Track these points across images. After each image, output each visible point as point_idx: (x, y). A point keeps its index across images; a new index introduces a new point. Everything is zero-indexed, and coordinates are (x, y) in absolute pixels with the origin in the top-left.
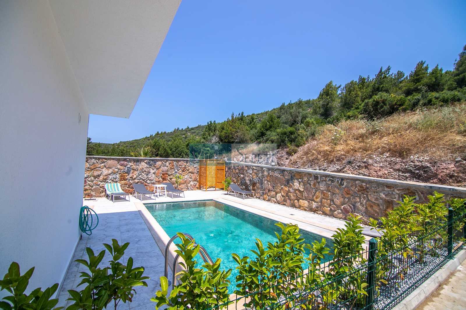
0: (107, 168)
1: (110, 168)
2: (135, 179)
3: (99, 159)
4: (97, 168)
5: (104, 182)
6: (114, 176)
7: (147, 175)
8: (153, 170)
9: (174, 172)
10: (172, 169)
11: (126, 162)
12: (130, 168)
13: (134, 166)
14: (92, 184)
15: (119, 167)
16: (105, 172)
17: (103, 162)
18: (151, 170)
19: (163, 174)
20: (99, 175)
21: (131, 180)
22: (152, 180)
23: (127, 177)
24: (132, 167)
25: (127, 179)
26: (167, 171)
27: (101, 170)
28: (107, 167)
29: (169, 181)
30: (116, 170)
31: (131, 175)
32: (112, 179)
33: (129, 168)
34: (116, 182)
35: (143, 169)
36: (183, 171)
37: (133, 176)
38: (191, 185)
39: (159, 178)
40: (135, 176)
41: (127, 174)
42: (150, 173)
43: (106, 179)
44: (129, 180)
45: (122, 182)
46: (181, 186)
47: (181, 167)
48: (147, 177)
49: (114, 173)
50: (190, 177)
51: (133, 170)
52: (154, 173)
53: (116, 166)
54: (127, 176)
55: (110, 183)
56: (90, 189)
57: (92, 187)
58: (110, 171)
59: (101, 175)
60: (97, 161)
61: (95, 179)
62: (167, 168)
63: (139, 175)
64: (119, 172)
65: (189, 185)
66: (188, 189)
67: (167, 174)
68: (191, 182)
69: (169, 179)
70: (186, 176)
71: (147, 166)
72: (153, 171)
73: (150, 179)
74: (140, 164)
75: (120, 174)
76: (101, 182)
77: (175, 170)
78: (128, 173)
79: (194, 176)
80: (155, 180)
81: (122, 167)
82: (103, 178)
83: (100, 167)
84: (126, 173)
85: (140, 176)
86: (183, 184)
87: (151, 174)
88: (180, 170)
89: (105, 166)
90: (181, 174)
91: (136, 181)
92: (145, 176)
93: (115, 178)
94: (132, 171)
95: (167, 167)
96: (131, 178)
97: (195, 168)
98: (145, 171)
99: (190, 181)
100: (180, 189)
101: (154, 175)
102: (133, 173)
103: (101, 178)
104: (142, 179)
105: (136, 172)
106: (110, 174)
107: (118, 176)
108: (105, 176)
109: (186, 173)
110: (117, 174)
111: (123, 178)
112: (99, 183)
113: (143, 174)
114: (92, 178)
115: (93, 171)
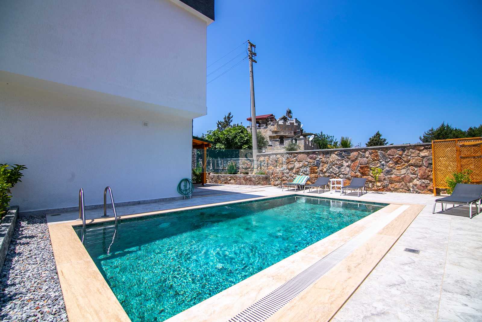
0: (298, 162)
1: (301, 162)
2: (325, 172)
3: (291, 154)
4: (291, 161)
5: (297, 174)
6: (305, 169)
7: (339, 169)
8: (346, 162)
9: (379, 165)
10: (376, 160)
11: (315, 155)
12: (320, 161)
13: (323, 159)
14: (288, 175)
15: (309, 160)
16: (297, 165)
17: (295, 157)
18: (344, 162)
19: (361, 168)
20: (292, 168)
21: (322, 174)
22: (346, 175)
23: (316, 171)
24: (322, 160)
25: (317, 173)
26: (368, 163)
27: (293, 164)
28: (298, 160)
29: (372, 176)
30: (306, 163)
31: (320, 168)
32: (303, 172)
33: (318, 161)
34: (307, 175)
35: (334, 161)
36: (396, 163)
37: (323, 169)
38: (416, 185)
39: (355, 173)
40: (325, 170)
41: (317, 168)
42: (342, 166)
43: (298, 172)
44: (319, 173)
45: (313, 175)
46: (393, 185)
47: (391, 157)
48: (340, 171)
49: (305, 166)
50: (413, 172)
51: (323, 162)
52: (348, 166)
53: (306, 160)
54: (317, 169)
55: (301, 175)
56: (287, 180)
57: (288, 178)
58: (301, 165)
59: (294, 168)
60: (290, 155)
61: (290, 171)
62: (367, 160)
63: (330, 168)
64: (309, 166)
65: (411, 184)
66: (410, 190)
67: (368, 167)
68: (415, 180)
69: (371, 175)
70: (403, 171)
71: (339, 158)
72: (347, 164)
73: (343, 173)
74: (330, 155)
75: (310, 167)
76: (295, 174)
77: (381, 162)
78: (318, 165)
79: (420, 172)
80: (350, 174)
81: (311, 160)
82: (296, 171)
83: (293, 161)
84: (316, 166)
85: (331, 170)
86: (397, 182)
87: (344, 167)
88: (390, 162)
89: (297, 160)
90: (392, 167)
91: (327, 174)
92: (337, 169)
93: (305, 171)
94: (322, 164)
95: (367, 158)
96: (320, 171)
97: (423, 157)
98: (337, 164)
99: (413, 179)
100: (392, 189)
101: (348, 169)
102: (323, 166)
103: (294, 171)
104: (333, 173)
105: (326, 165)
106: (301, 167)
107: (308, 169)
108: (297, 169)
109: (404, 166)
110: (307, 168)
111: (313, 171)
112: (293, 175)
113: (333, 167)
114: (288, 170)
115: (288, 164)
